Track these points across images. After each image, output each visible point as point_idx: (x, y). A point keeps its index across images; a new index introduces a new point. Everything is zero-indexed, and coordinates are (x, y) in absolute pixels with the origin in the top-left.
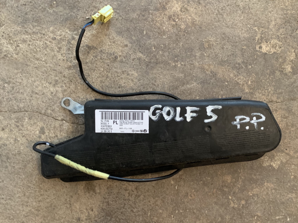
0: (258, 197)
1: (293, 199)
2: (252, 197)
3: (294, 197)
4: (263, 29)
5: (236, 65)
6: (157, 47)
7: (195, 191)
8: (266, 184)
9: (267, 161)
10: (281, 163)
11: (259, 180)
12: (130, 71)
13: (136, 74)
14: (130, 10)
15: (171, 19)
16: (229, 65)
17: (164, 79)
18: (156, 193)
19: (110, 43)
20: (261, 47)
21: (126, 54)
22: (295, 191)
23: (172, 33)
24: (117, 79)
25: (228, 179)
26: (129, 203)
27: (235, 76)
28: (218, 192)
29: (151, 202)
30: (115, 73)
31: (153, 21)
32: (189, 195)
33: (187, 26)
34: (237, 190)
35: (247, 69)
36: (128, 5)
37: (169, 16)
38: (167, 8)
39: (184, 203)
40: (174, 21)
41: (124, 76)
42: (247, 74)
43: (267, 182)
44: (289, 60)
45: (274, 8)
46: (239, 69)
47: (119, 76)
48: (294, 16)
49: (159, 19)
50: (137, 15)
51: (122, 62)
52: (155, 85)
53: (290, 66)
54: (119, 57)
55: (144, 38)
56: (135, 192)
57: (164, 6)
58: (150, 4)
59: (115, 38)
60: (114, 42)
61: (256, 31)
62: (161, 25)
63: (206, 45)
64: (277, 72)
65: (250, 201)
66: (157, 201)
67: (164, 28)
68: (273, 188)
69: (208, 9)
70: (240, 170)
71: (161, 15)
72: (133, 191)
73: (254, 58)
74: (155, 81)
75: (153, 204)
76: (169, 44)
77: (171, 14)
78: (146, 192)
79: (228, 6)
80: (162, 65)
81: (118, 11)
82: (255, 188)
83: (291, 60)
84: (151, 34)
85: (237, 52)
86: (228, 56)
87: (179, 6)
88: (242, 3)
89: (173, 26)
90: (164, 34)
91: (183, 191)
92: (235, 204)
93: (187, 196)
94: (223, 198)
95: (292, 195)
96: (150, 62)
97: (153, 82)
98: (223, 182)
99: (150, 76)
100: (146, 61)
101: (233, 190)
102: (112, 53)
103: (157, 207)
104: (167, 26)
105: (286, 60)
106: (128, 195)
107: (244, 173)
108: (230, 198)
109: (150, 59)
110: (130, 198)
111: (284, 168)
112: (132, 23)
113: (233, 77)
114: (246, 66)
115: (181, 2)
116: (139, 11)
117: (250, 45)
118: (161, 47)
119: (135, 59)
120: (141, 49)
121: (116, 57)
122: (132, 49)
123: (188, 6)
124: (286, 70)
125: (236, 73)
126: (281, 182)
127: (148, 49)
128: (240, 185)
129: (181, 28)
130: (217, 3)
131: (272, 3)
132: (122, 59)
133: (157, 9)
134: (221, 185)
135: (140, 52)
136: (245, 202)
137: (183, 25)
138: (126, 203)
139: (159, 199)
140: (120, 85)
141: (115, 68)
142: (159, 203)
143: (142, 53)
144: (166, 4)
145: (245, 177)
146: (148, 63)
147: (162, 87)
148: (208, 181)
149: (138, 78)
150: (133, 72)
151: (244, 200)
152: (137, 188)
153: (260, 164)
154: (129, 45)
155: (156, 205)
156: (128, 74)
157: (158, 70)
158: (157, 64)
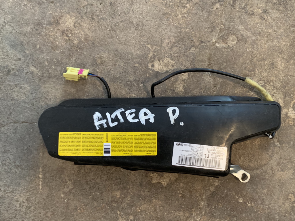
0: (146, 214)
1: (181, 217)
2: (140, 213)
3: (182, 216)
4: (156, 47)
5: (128, 82)
6: (50, 62)
7: (84, 205)
8: (154, 200)
9: (156, 178)
10: (170, 181)
11: (147, 197)
12: (23, 84)
13: (29, 87)
14: (24, 23)
15: (65, 34)
16: (121, 83)
17: (56, 93)
18: (46, 205)
19: (3, 57)
20: (153, 66)
21: (19, 68)
22: (183, 209)
23: (64, 48)
24: (10, 92)
25: (118, 195)
26: (20, 214)
27: (127, 93)
28: (107, 206)
29: (41, 213)
30: (8, 86)
31: (46, 35)
32: (78, 208)
33: (80, 41)
34: (126, 205)
35: (139, 87)
36: (22, 19)
37: (62, 31)
38: (61, 23)
39: (73, 215)
40: (68, 36)
41: (17, 89)
42: (139, 92)
43: (156, 199)
44: (181, 79)
45: (168, 26)
46: (131, 86)
47: (12, 89)
48: (188, 34)
49: (52, 34)
50: (31, 28)
51: (15, 75)
52: (47, 99)
53: (182, 85)
54: (13, 70)
55: (38, 52)
56: (26, 204)
57: (57, 21)
58: (43, 18)
59: (8, 52)
60: (7, 56)
61: (149, 49)
62: (54, 39)
63: (99, 61)
64: (169, 91)
65: (138, 217)
66: (47, 212)
67: (57, 43)
68: (161, 205)
69: (101, 25)
70: (129, 186)
71: (54, 29)
72: (24, 203)
73: (147, 76)
74: (48, 95)
75: (44, 215)
76: (62, 59)
77: (65, 29)
78: (37, 203)
79: (122, 22)
80: (54, 80)
81: (12, 25)
82: (143, 205)
83: (183, 79)
84: (44, 49)
85: (129, 70)
86: (121, 73)
87: (72, 21)
88: (136, 20)
89: (66, 41)
90: (57, 49)
91: (73, 205)
92: (123, 219)
93: (77, 209)
94: (111, 213)
95: (179, 213)
96: (42, 76)
97: (45, 96)
98: (112, 197)
99: (42, 90)
100: (39, 75)
101: (122, 205)
102: (5, 66)
103: (47, 218)
104: (60, 41)
105: (178, 79)
106: (19, 206)
107: (133, 190)
108: (119, 213)
109: (43, 74)
110: (21, 209)
111: (173, 186)
112: (25, 37)
113: (125, 94)
114: (138, 84)
115: (75, 17)
116: (33, 25)
117: (143, 63)
118: (54, 62)
119: (28, 72)
120: (34, 63)
121: (9, 71)
122: (25, 63)
123: (81, 21)
124: (177, 90)
125: (128, 91)
126: (169, 199)
127: (41, 63)
128: (128, 201)
129: (74, 43)
130: (110, 19)
131: (166, 20)
132: (15, 73)
133: (50, 24)
134: (110, 200)
135: (33, 66)
136: (133, 218)
137: (76, 40)
138: (17, 213)
139: (49, 211)
140: (12, 98)
141: (8, 81)
142: (49, 214)
143: (35, 67)
144: (60, 18)
145: (134, 193)
146: (40, 77)
147: (54, 101)
148: (98, 196)
149: (31, 92)
150: (26, 86)
151: (132, 215)
152: (28, 200)
153: (149, 180)
154: (23, 59)
155: (46, 217)
156: (21, 88)
157: (50, 84)
158: (49, 78)
